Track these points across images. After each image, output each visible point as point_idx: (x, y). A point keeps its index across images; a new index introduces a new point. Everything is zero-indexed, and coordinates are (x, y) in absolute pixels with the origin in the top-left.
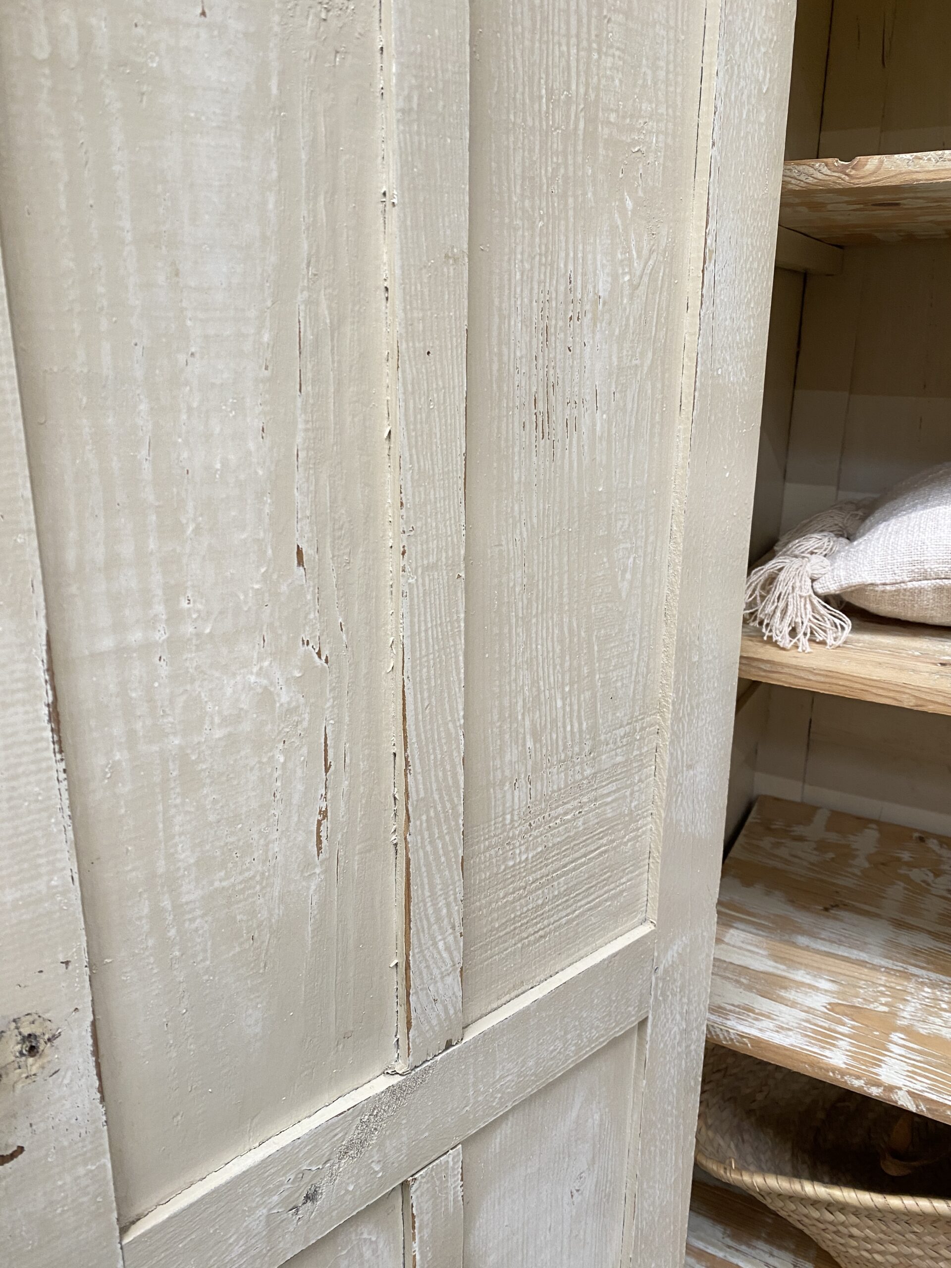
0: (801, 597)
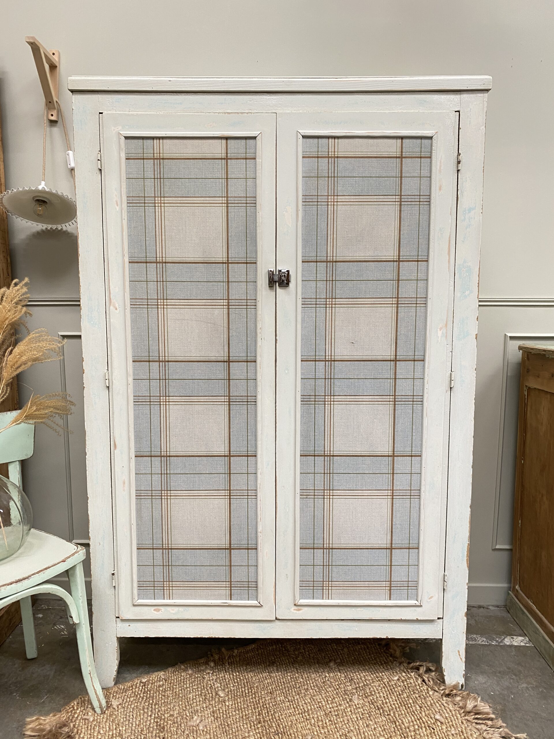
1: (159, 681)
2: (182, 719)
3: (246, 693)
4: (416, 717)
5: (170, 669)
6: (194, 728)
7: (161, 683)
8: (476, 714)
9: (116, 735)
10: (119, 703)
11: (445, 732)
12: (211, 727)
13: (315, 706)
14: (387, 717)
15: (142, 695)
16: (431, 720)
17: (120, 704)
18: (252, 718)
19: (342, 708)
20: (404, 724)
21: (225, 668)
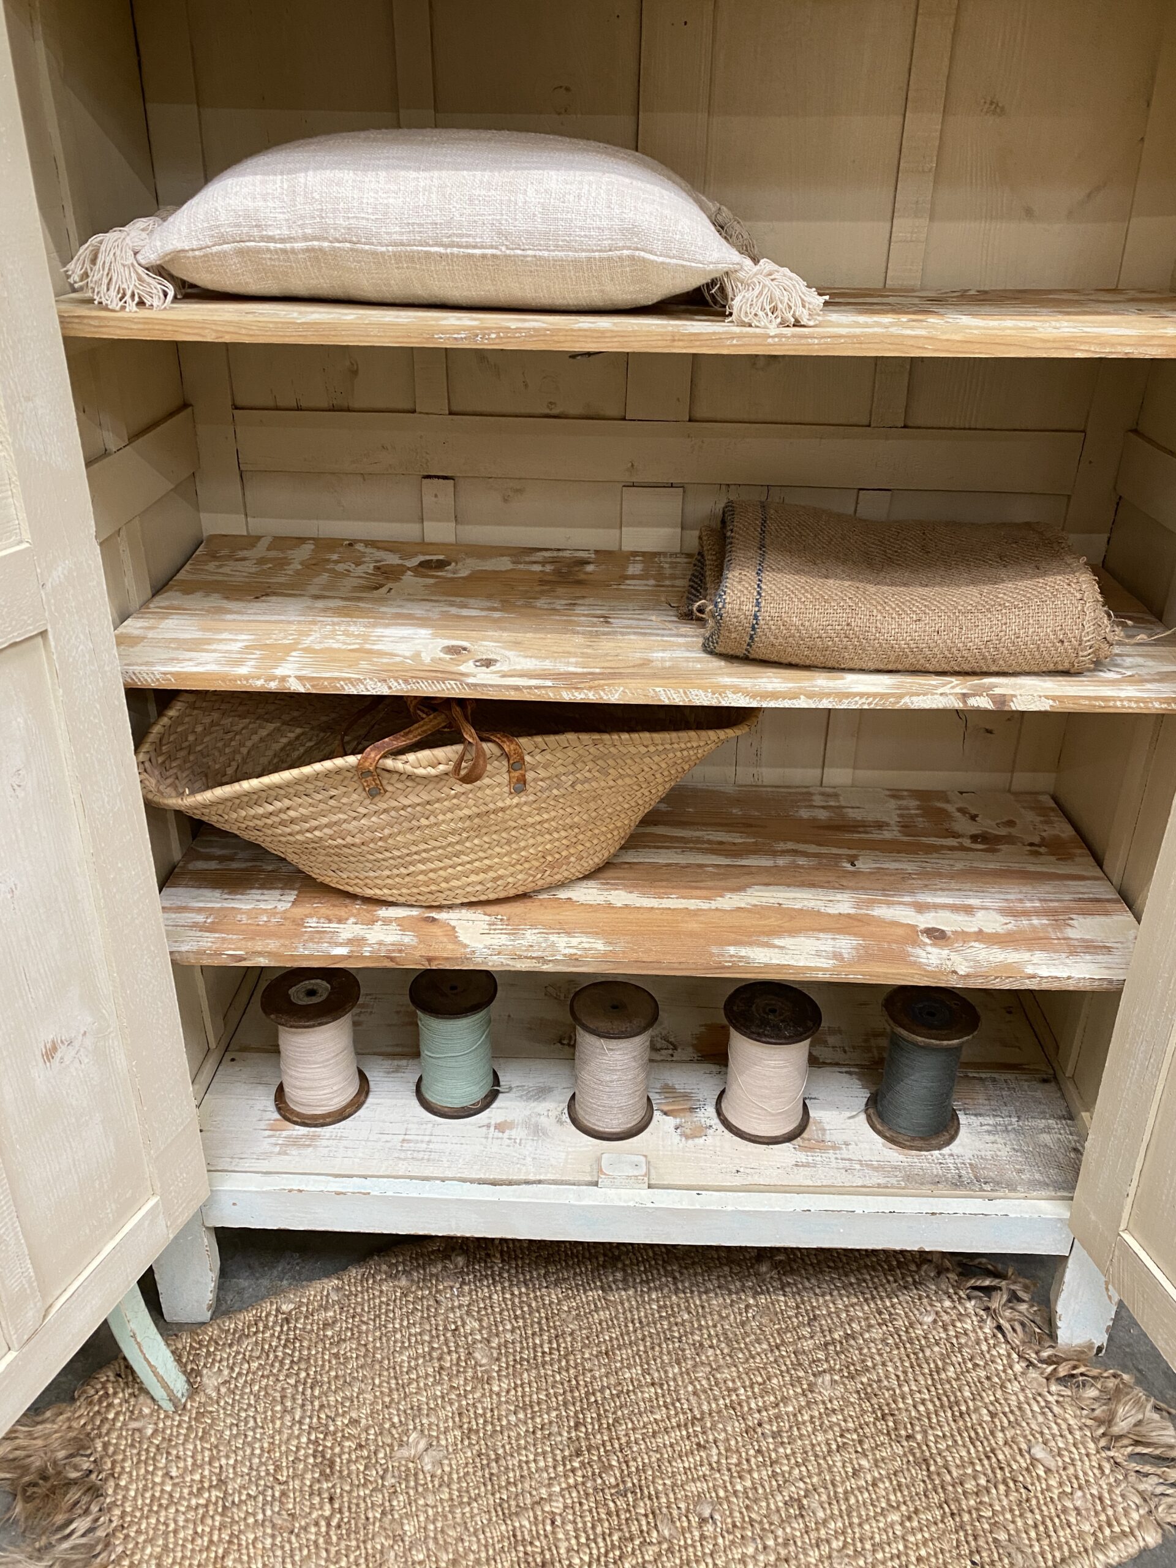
0: (124, 266)
1: (326, 1309)
2: (381, 1434)
3: (543, 1353)
4: (980, 1449)
5: (354, 1272)
6: (411, 1465)
7: (331, 1314)
8: (1137, 1443)
9: (211, 1481)
10: (220, 1381)
11: (1055, 1497)
12: (454, 1462)
13: (721, 1402)
14: (905, 1443)
15: (280, 1354)
16: (1021, 1461)
17: (225, 1382)
18: (559, 1439)
19: (790, 1409)
20: (949, 1472)
21: (493, 1272)
